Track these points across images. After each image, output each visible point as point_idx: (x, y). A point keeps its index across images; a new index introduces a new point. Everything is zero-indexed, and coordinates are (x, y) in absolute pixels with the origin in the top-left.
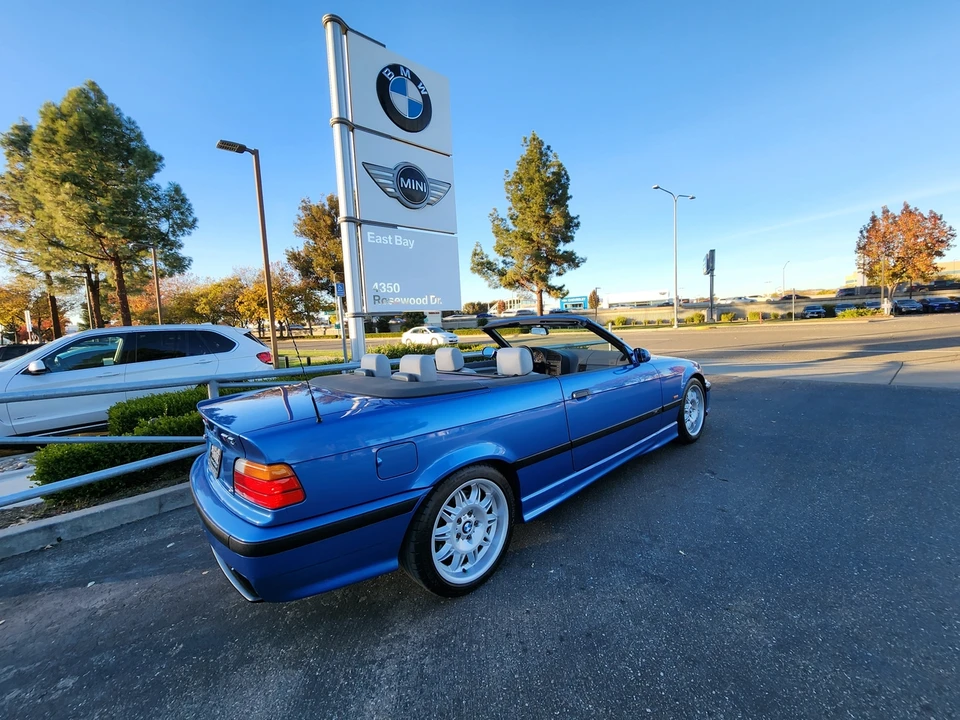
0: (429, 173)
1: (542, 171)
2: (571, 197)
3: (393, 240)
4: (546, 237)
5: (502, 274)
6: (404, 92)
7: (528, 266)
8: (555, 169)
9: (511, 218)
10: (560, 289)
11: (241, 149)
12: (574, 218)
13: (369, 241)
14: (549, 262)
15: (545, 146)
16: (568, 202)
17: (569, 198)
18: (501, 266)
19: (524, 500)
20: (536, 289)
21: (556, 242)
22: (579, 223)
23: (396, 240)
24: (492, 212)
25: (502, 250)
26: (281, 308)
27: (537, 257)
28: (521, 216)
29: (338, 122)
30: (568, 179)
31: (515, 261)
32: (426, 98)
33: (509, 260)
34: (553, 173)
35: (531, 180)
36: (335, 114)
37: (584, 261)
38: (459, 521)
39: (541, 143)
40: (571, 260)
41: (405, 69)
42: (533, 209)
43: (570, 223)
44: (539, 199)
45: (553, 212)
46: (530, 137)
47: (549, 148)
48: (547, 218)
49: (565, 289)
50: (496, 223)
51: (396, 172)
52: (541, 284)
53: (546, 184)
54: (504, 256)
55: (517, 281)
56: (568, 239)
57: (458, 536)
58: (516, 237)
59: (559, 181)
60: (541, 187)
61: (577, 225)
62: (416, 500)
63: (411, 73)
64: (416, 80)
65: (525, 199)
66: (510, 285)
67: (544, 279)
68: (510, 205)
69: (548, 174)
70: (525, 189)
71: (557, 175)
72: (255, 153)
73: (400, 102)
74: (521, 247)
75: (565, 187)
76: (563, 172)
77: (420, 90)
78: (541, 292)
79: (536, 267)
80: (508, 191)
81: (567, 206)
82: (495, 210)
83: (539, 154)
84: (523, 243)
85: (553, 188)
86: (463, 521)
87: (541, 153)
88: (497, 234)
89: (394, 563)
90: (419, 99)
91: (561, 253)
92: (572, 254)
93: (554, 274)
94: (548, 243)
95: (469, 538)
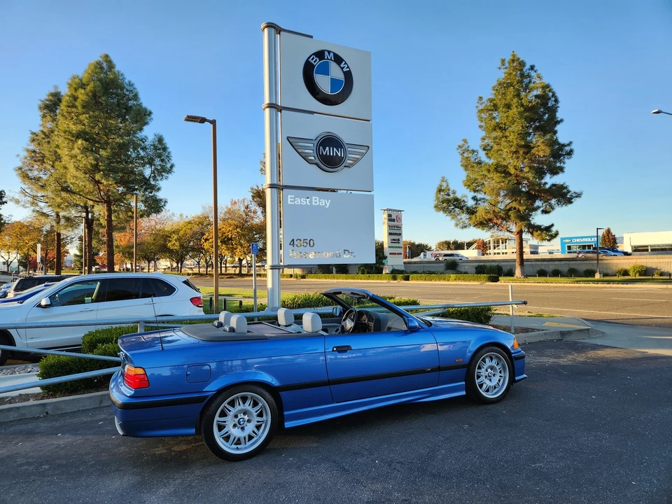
0: (346, 138)
1: (523, 94)
2: (561, 121)
3: (311, 202)
4: (526, 170)
5: (471, 212)
7: (504, 203)
8: (539, 92)
9: (484, 149)
10: (548, 229)
11: (203, 120)
12: (564, 145)
13: (289, 203)
14: (531, 197)
15: (528, 67)
16: (558, 128)
17: (559, 122)
18: (471, 203)
19: (286, 413)
20: (514, 228)
21: (540, 173)
22: (571, 151)
23: (314, 201)
24: (461, 143)
25: (473, 185)
27: (514, 192)
28: (496, 147)
29: (268, 107)
30: (556, 101)
31: (487, 197)
32: (348, 75)
33: (479, 196)
34: (537, 96)
35: (508, 106)
36: (267, 101)
37: (579, 195)
38: (236, 416)
39: (522, 64)
40: (562, 195)
41: (329, 52)
42: (511, 138)
43: (559, 152)
44: (516, 127)
45: (536, 140)
46: (508, 58)
47: (532, 68)
48: (528, 147)
49: (554, 229)
50: (466, 155)
51: (316, 142)
52: (522, 224)
53: (527, 109)
54: (475, 191)
55: (490, 220)
56: (555, 171)
57: (235, 426)
58: (489, 171)
59: (545, 104)
60: (520, 113)
61: (570, 153)
62: (206, 397)
63: (335, 55)
64: (338, 60)
65: (500, 128)
66: (482, 224)
67: (524, 218)
68: (483, 134)
69: (531, 97)
70: (499, 117)
71: (543, 99)
72: (213, 122)
74: (494, 180)
75: (553, 111)
76: (550, 94)
77: (342, 68)
78: (520, 233)
79: (514, 205)
80: (481, 119)
81: (555, 132)
82: (465, 141)
83: (520, 74)
84: (497, 176)
85: (536, 113)
86: (239, 417)
87: (522, 75)
88: (466, 167)
89: (193, 431)
90: (341, 76)
91: (547, 186)
92: (562, 187)
93: (539, 211)
94: (530, 176)
95: (242, 428)
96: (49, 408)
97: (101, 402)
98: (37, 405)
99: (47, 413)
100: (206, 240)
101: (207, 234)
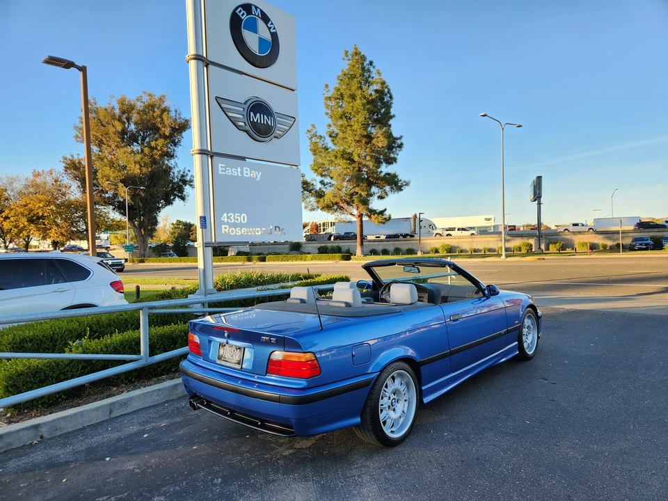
0: (275, 107)
1: (365, 88)
2: (394, 116)
3: (242, 172)
4: (368, 158)
5: (320, 195)
6: (254, 29)
7: (347, 187)
8: (378, 87)
9: (330, 136)
10: (382, 213)
11: (69, 65)
12: (397, 139)
13: (220, 172)
14: (370, 184)
15: (367, 62)
16: (391, 122)
17: (391, 117)
18: (318, 186)
19: (423, 388)
20: (355, 212)
21: (378, 162)
22: (402, 144)
23: (245, 172)
24: (310, 128)
25: (319, 169)
26: (57, 225)
27: (357, 179)
28: (341, 135)
29: (194, 59)
30: (391, 97)
31: (333, 182)
32: (274, 36)
33: (327, 180)
34: (376, 91)
35: (353, 97)
36: (192, 51)
37: (407, 184)
38: (389, 398)
39: (363, 58)
40: (393, 182)
41: (256, 8)
42: (355, 127)
43: (393, 144)
44: (361, 117)
45: (376, 131)
46: (351, 51)
47: (371, 63)
48: (369, 138)
49: (387, 213)
50: (314, 140)
51: (246, 107)
52: (361, 207)
53: (369, 102)
54: (322, 176)
55: (337, 203)
56: (390, 161)
57: (389, 407)
58: (336, 157)
59: (382, 99)
60: (363, 105)
61: (400, 146)
62: (372, 379)
63: (262, 12)
64: (266, 19)
65: (346, 117)
66: (328, 207)
67: (365, 202)
68: (330, 121)
69: (371, 91)
70: (347, 106)
71: (380, 93)
72: (83, 69)
73: (251, 40)
74: (340, 167)
75: (388, 106)
76: (386, 90)
77: (269, 28)
78: (361, 216)
79: (357, 190)
80: (327, 106)
81: (390, 125)
82: (313, 126)
83: (361, 70)
84: (343, 163)
85: (376, 106)
86: (392, 398)
87: (363, 69)
88: (314, 152)
89: (358, 420)
90: (268, 37)
91: (383, 174)
92: (395, 176)
93: (376, 197)
94: (371, 164)
95: (394, 410)
96: (44, 430)
97: (111, 412)
98: (28, 429)
99: (42, 437)
100: (6, 218)
101: (7, 211)
